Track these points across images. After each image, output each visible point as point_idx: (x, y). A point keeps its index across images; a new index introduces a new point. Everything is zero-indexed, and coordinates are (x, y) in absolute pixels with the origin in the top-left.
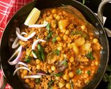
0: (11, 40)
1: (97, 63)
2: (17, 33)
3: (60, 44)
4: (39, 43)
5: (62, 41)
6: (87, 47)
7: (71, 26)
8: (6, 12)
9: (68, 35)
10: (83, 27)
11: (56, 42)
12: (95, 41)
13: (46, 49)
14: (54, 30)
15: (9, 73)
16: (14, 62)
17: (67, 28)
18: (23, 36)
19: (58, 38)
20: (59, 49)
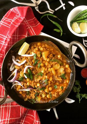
0: (9, 64)
1: (67, 81)
2: (13, 60)
3: (43, 68)
4: (29, 68)
5: (45, 66)
6: (62, 71)
7: (51, 56)
8: (4, 42)
9: (49, 62)
10: (59, 56)
11: (41, 67)
12: (67, 66)
13: (34, 72)
14: (39, 58)
15: (8, 88)
16: (12, 81)
17: (48, 57)
18: (17, 62)
19: (42, 65)
20: (43, 72)
